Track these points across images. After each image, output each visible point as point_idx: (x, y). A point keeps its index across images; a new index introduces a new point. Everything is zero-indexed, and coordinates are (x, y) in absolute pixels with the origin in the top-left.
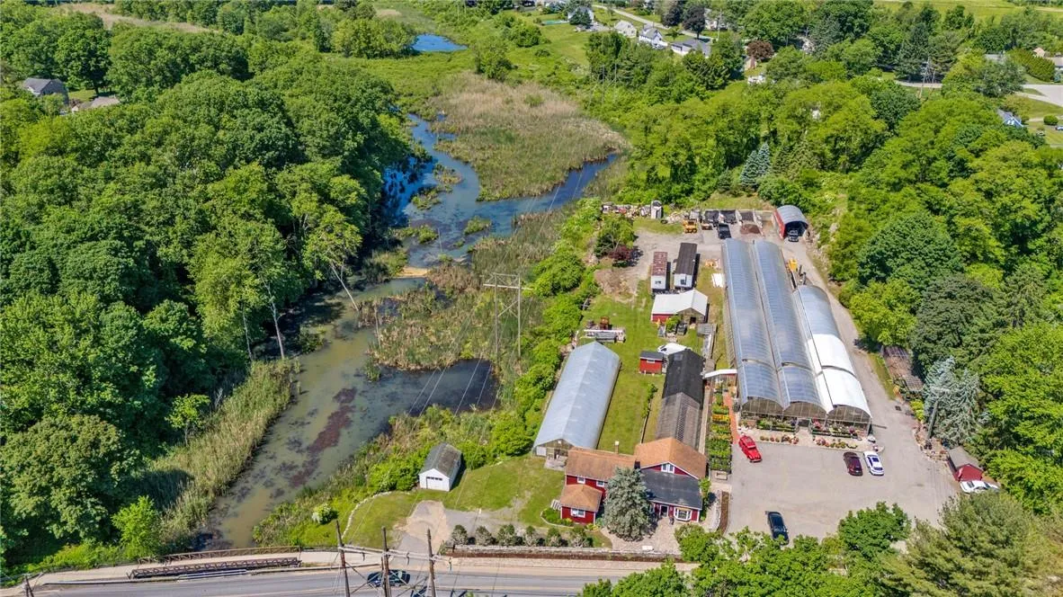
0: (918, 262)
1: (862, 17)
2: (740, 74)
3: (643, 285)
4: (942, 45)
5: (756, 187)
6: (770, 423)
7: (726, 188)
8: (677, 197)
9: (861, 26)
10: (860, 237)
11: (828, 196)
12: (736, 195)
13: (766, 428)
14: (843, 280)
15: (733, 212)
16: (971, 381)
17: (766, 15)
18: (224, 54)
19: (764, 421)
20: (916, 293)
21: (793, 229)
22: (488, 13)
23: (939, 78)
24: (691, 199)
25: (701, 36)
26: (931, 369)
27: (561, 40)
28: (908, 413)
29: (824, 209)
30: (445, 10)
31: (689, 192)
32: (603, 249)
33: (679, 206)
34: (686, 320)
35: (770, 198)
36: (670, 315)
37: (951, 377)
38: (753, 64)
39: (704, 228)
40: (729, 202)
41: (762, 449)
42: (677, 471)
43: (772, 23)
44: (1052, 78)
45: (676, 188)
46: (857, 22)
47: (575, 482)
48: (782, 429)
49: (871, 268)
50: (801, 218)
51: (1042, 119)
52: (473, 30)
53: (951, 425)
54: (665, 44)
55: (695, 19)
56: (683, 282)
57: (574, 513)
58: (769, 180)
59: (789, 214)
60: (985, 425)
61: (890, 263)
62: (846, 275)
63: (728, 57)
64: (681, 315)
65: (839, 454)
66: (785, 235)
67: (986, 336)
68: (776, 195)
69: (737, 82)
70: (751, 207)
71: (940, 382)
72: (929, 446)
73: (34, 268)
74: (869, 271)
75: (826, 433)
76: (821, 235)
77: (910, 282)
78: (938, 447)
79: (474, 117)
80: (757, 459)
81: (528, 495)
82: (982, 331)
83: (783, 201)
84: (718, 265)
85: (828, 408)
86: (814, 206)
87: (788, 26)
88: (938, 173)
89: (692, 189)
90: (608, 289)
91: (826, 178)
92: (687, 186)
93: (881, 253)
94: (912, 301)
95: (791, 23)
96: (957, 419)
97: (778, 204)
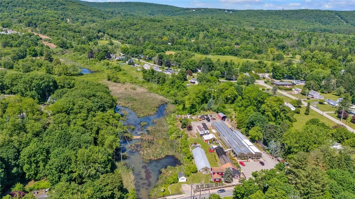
0: (260, 122)
1: (212, 64)
2: (186, 79)
3: (198, 134)
4: (235, 71)
5: (211, 109)
6: (243, 158)
7: (204, 109)
8: (193, 112)
9: (212, 66)
10: (243, 118)
11: (229, 110)
12: (207, 111)
13: (243, 159)
14: (241, 128)
15: (207, 115)
16: (279, 144)
17: (188, 63)
18: (51, 80)
19: (242, 158)
20: (261, 129)
21: (224, 118)
22: (99, 61)
23: (236, 80)
24: (197, 113)
25: (170, 68)
26: (269, 143)
27: (128, 69)
28: (266, 153)
29: (229, 113)
30: (80, 59)
31: (196, 111)
32: (184, 126)
33: (194, 115)
34: (213, 140)
35: (215, 111)
36: (209, 140)
37: (275, 143)
38: (189, 76)
39: (203, 119)
40: (206, 113)
41: (245, 163)
42: (233, 169)
43: (191, 66)
44: (259, 79)
45: (193, 110)
46: (211, 65)
47: (215, 174)
48: (246, 159)
49: (250, 124)
50: (224, 115)
51: (262, 89)
52: (95, 66)
53: (277, 153)
54: (161, 71)
55: (168, 64)
56: (207, 132)
57: (216, 180)
58: (215, 107)
59: (222, 115)
60: (283, 152)
61: (255, 123)
62: (241, 127)
63: (183, 75)
64: (211, 139)
65: (258, 162)
66: (222, 120)
67: (279, 134)
68: (217, 110)
69: (186, 81)
70: (211, 114)
71: (273, 145)
72: (273, 158)
73: (76, 142)
74: (249, 125)
75: (254, 159)
76: (231, 119)
77: (260, 126)
78: (275, 159)
79: (118, 94)
80: (244, 165)
81: (204, 179)
82: (278, 134)
83: (219, 112)
84: (211, 128)
85: (254, 153)
86: (226, 112)
87: (194, 66)
88: (254, 103)
89: (197, 110)
90: (190, 136)
91: (227, 106)
92: (195, 110)
93: (252, 121)
94: (261, 130)
95: (195, 65)
96: (278, 152)
97: (218, 113)
